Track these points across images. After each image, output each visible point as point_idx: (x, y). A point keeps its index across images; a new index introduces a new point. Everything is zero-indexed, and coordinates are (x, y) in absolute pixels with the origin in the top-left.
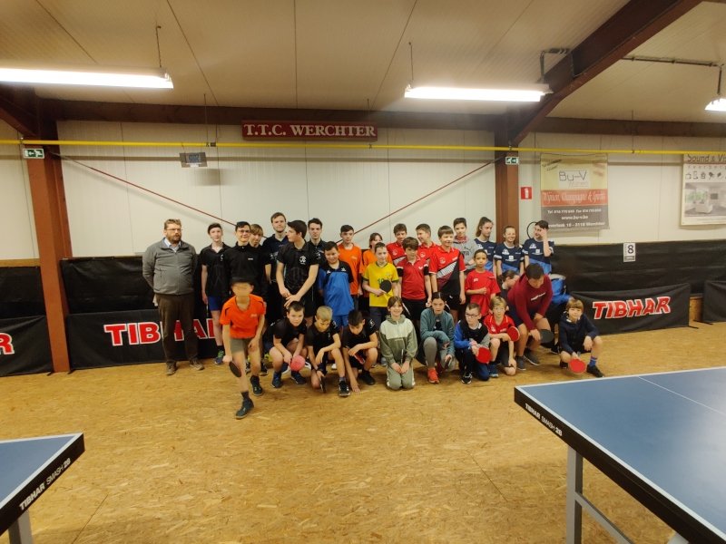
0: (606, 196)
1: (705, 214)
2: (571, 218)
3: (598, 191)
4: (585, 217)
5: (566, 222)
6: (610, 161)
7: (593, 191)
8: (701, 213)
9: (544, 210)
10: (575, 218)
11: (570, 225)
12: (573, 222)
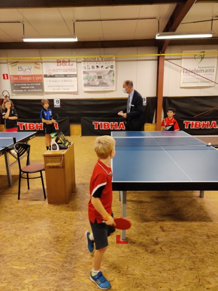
1: (95, 86)
2: (25, 87)
4: (32, 87)
5: (23, 89)
8: (92, 86)
9: (12, 84)
11: (25, 91)
12: (27, 89)
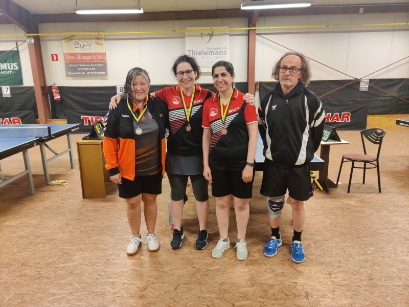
0: (105, 56)
2: (84, 69)
3: (100, 54)
4: (92, 69)
5: (81, 71)
6: (106, 38)
7: (96, 54)
9: (67, 65)
10: (86, 69)
11: (84, 73)
12: (86, 71)
